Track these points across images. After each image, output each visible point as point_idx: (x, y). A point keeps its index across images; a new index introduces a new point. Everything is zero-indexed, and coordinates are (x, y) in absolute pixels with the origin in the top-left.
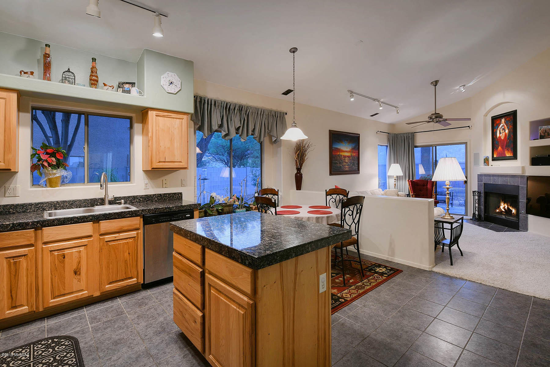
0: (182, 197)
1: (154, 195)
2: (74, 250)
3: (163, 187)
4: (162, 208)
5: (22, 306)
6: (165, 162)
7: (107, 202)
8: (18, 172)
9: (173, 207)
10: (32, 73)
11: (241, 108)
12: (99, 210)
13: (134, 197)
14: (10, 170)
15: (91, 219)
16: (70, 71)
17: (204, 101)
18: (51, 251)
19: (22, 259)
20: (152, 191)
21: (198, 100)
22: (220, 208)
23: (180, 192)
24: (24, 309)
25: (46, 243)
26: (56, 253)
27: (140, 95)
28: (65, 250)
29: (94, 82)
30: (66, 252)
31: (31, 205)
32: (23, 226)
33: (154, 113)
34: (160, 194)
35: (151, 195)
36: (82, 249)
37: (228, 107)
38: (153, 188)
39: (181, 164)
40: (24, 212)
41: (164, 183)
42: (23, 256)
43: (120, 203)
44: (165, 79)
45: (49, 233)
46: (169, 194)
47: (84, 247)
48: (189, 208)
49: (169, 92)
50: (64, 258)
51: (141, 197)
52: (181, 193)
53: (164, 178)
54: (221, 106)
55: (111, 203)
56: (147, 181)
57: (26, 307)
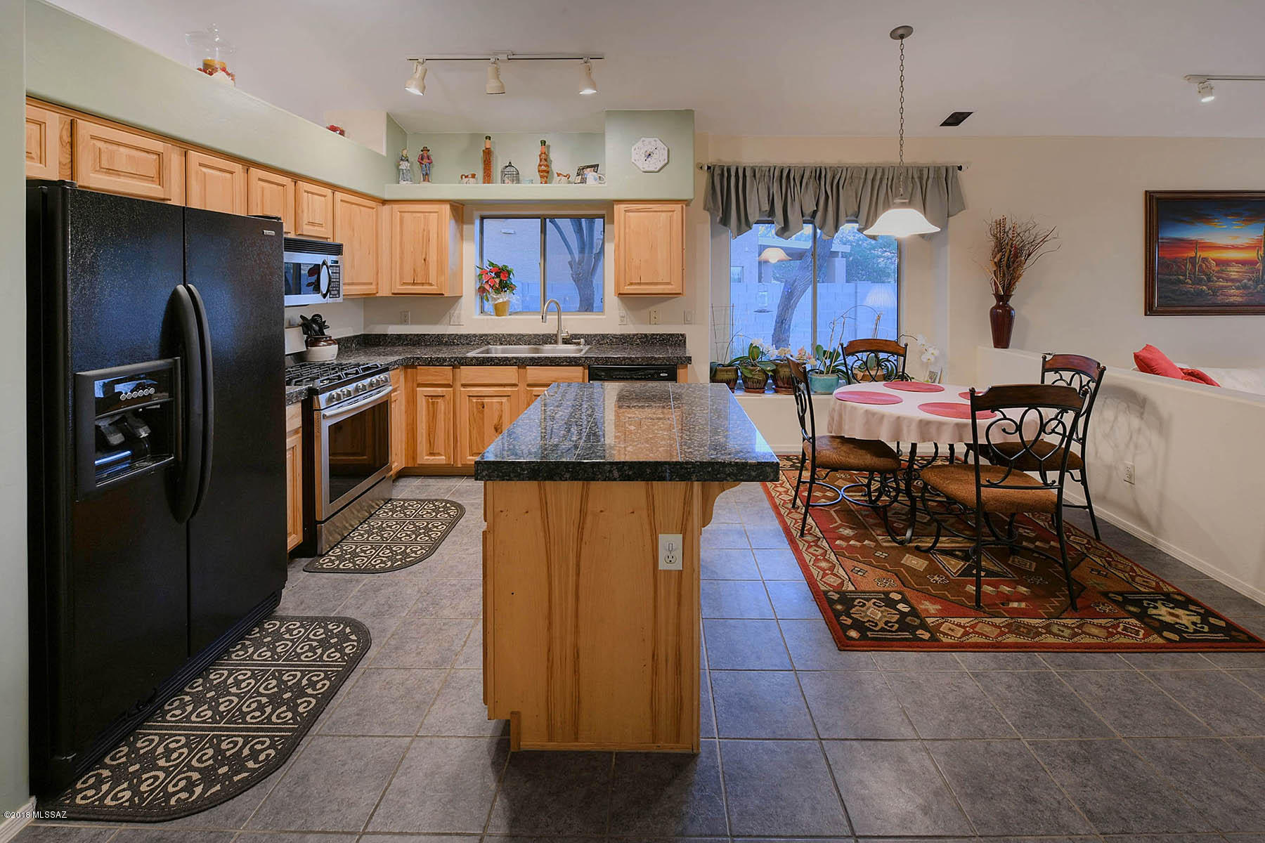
0: (685, 342)
1: (634, 335)
2: (495, 400)
3: (650, 324)
4: (617, 358)
5: (439, 454)
6: (640, 284)
7: (560, 340)
8: (461, 296)
9: (638, 358)
10: (473, 176)
11: (818, 174)
12: (549, 351)
13: (604, 336)
14: (443, 294)
15: (516, 363)
16: (511, 166)
17: (729, 171)
18: (469, 396)
19: (440, 400)
20: (631, 329)
21: (718, 171)
22: (769, 368)
23: (682, 333)
24: (441, 459)
25: (464, 386)
26: (474, 400)
27: (600, 183)
28: (486, 398)
29: (545, 173)
30: (486, 400)
31: (475, 336)
32: (440, 362)
33: (623, 206)
34: (646, 335)
35: (629, 335)
36: (504, 400)
37: (785, 175)
38: (634, 324)
39: (670, 287)
40: (468, 344)
41: (652, 318)
42: (440, 396)
43: (579, 344)
44: (637, 152)
45: (467, 373)
46: (661, 335)
47: (506, 398)
48: (668, 363)
49: (644, 170)
50: (483, 407)
51: (614, 336)
52: (683, 335)
53: (652, 309)
54: (770, 176)
55: (566, 342)
56: (623, 313)
57: (444, 457)
